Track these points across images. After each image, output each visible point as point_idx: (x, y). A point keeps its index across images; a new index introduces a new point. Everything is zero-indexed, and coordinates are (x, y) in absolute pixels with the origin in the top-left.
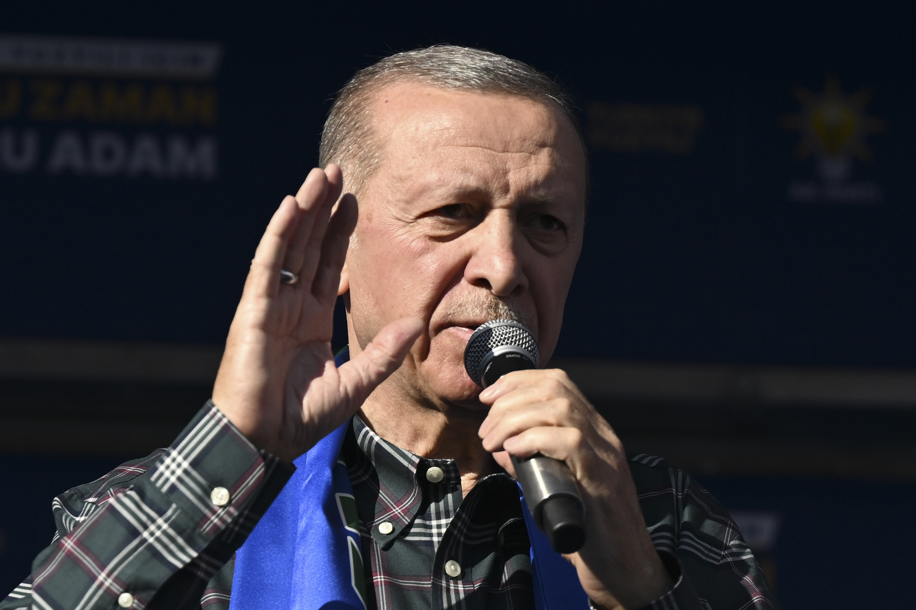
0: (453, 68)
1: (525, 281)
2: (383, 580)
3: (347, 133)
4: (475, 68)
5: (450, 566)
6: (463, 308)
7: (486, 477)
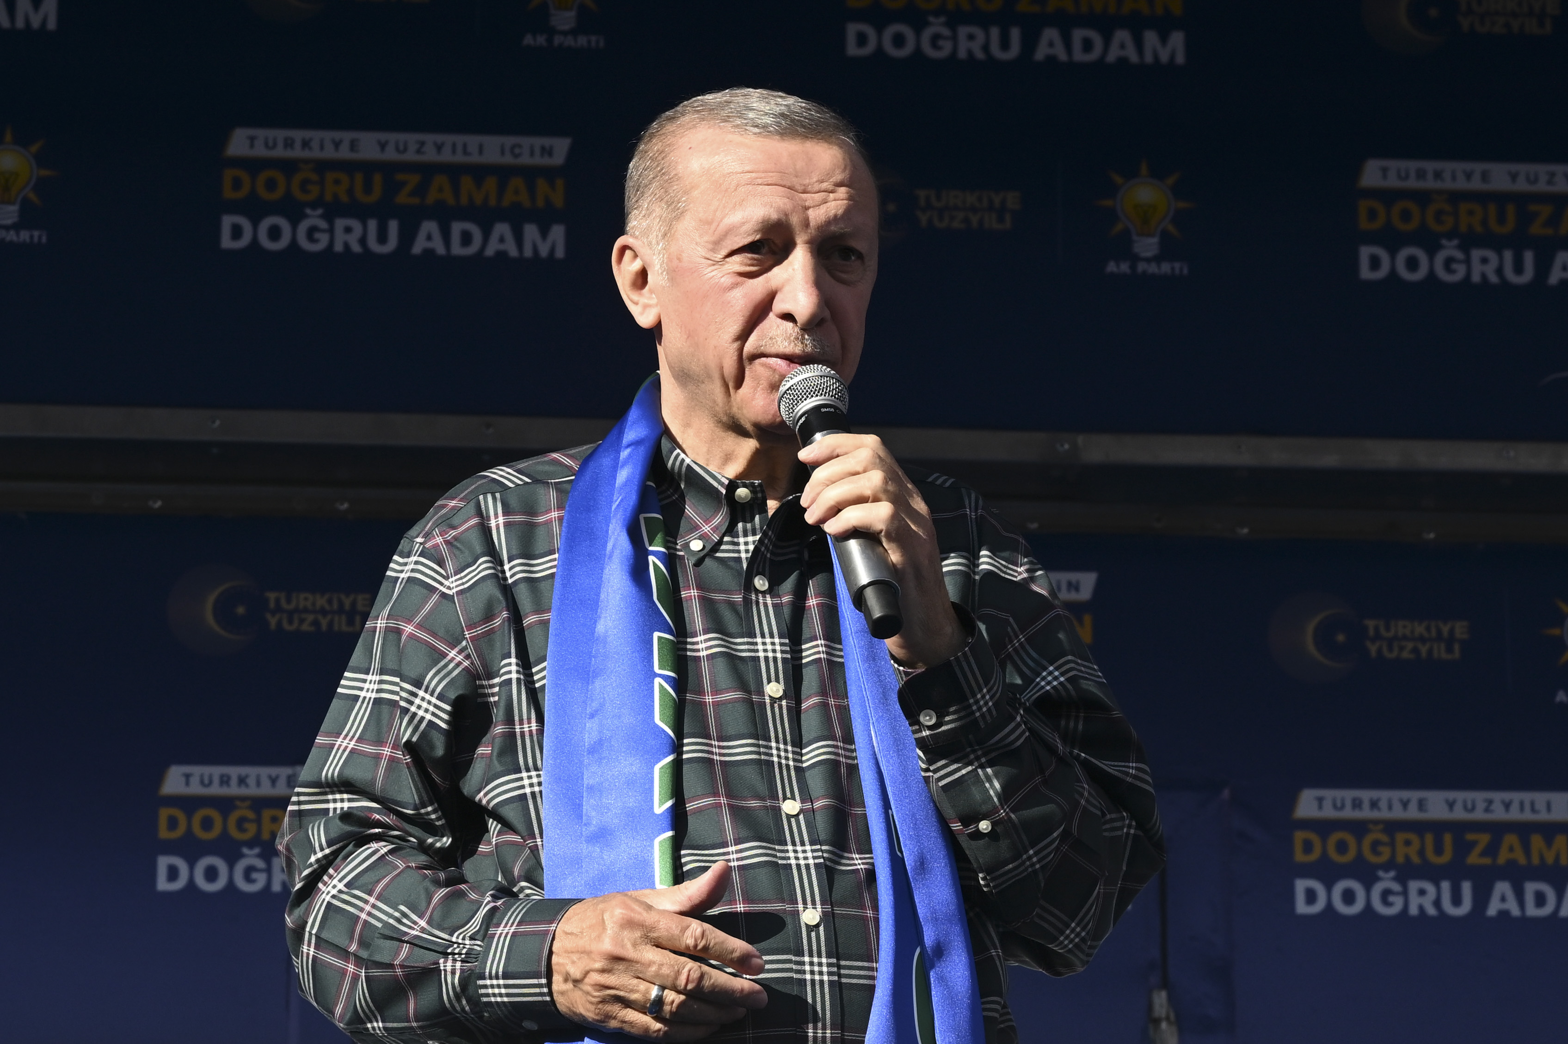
0: (751, 115)
1: (827, 314)
2: (696, 594)
3: (654, 178)
4: (772, 114)
5: (759, 581)
6: (774, 340)
7: (791, 497)
